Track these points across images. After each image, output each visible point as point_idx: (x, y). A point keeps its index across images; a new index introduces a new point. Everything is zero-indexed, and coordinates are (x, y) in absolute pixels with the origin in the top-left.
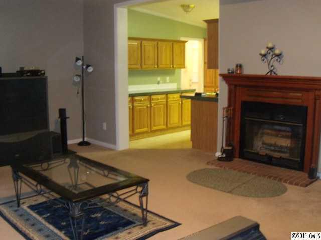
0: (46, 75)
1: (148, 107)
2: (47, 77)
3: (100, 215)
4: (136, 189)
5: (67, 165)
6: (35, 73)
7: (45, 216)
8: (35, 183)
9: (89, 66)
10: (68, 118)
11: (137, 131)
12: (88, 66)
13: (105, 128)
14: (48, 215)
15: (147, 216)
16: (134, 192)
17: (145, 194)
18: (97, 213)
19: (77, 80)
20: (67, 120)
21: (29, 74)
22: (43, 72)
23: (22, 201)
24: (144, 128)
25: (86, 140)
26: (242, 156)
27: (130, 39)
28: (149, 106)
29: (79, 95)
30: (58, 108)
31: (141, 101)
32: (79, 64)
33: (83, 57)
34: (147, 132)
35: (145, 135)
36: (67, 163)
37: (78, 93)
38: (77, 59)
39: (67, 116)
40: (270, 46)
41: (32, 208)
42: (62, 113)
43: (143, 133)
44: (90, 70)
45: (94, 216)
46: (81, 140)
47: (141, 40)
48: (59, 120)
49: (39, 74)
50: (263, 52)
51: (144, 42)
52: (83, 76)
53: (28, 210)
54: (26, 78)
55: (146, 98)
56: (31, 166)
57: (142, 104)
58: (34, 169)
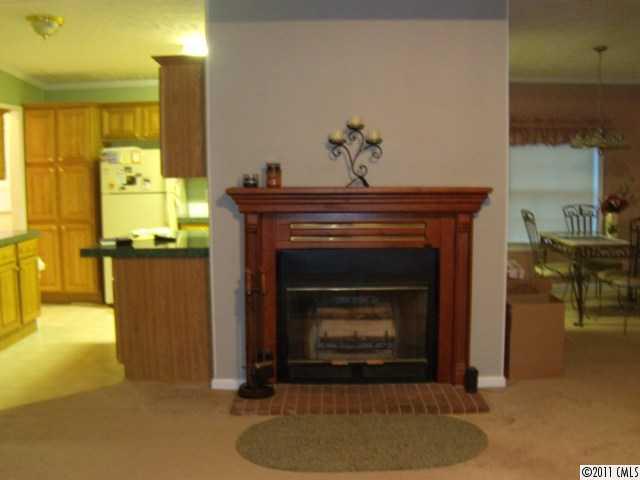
26: (284, 376)
40: (356, 122)
50: (338, 136)
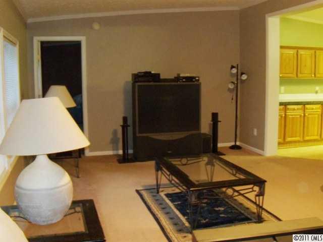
0: (200, 81)
1: (301, 116)
2: (200, 83)
3: (223, 209)
4: (252, 188)
5: (205, 162)
6: (190, 79)
7: (176, 203)
8: (168, 173)
9: (244, 74)
10: (220, 122)
11: (289, 139)
12: (242, 74)
13: (255, 133)
14: (179, 203)
15: (261, 214)
16: (251, 190)
17: (261, 194)
18: (220, 207)
19: (231, 86)
20: (219, 123)
21: (184, 80)
22: (197, 78)
23: (161, 189)
24: (296, 137)
25: (238, 143)
27: (282, 47)
28: (303, 115)
29: (233, 101)
30: (211, 112)
31: (294, 109)
32: (234, 72)
33: (238, 65)
34: (299, 142)
35: (297, 144)
36: (205, 161)
37: (232, 99)
38: (233, 67)
39: (219, 120)
41: (168, 195)
42: (215, 116)
43: (295, 142)
44: (244, 77)
45: (217, 209)
46: (233, 144)
47: (297, 48)
48: (212, 123)
49: (194, 80)
51: (299, 51)
52: (237, 83)
53: (164, 197)
54: (182, 83)
55: (300, 107)
56: (170, 160)
57: (295, 112)
58: (172, 162)
